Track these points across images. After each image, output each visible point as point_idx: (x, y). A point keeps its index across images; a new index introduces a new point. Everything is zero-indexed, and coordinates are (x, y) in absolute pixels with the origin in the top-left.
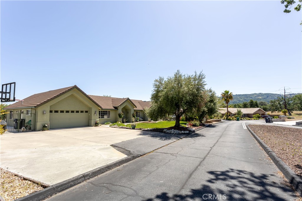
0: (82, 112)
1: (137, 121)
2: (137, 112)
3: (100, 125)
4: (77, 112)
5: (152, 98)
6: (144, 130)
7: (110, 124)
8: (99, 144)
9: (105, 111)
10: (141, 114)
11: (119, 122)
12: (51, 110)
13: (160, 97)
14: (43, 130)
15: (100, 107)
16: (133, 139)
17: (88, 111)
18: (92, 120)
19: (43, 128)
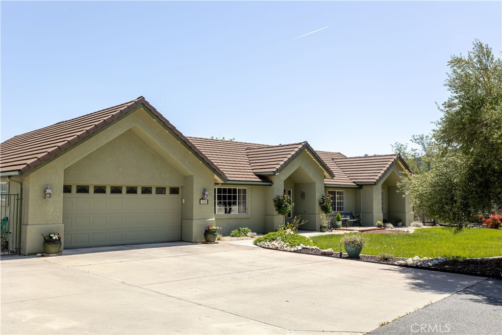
0: (161, 191)
3: (219, 240)
4: (146, 191)
7: (249, 234)
10: (347, 201)
11: (289, 231)
12: (68, 183)
14: (44, 253)
15: (221, 175)
17: (178, 188)
18: (192, 219)
19: (44, 245)
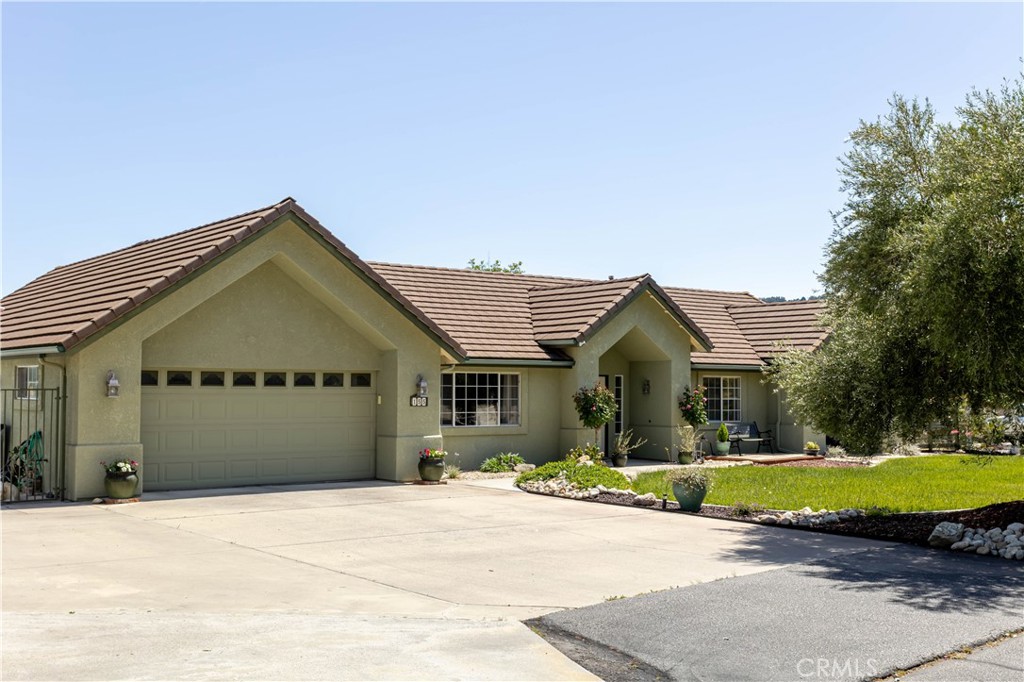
0: (333, 380)
1: (714, 453)
2: (712, 381)
3: (452, 477)
4: (305, 380)
5: (833, 274)
6: (771, 524)
7: (520, 467)
8: (450, 611)
9: (482, 377)
10: (746, 399)
11: (585, 459)
12: (151, 367)
13: (903, 260)
14: (107, 497)
15: (452, 347)
16: (687, 584)
17: (369, 375)
18: (395, 437)
19: (106, 483)
